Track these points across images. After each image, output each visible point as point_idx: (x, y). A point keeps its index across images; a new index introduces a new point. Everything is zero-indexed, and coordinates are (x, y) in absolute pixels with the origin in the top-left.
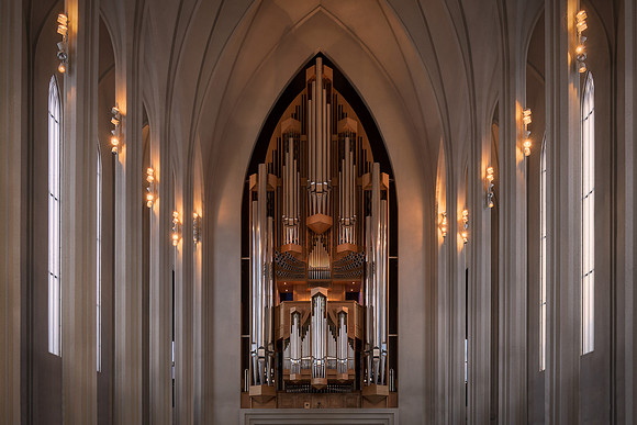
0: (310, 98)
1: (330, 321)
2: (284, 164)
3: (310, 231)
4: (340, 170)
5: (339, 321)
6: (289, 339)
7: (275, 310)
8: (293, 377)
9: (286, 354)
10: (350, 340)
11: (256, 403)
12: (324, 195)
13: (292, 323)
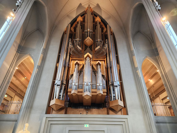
0: (86, 14)
1: (93, 68)
2: (77, 27)
3: (85, 45)
4: (96, 29)
5: (97, 68)
6: (73, 75)
8: (73, 92)
10: (103, 76)
11: (54, 112)
12: (91, 34)
13: (75, 68)
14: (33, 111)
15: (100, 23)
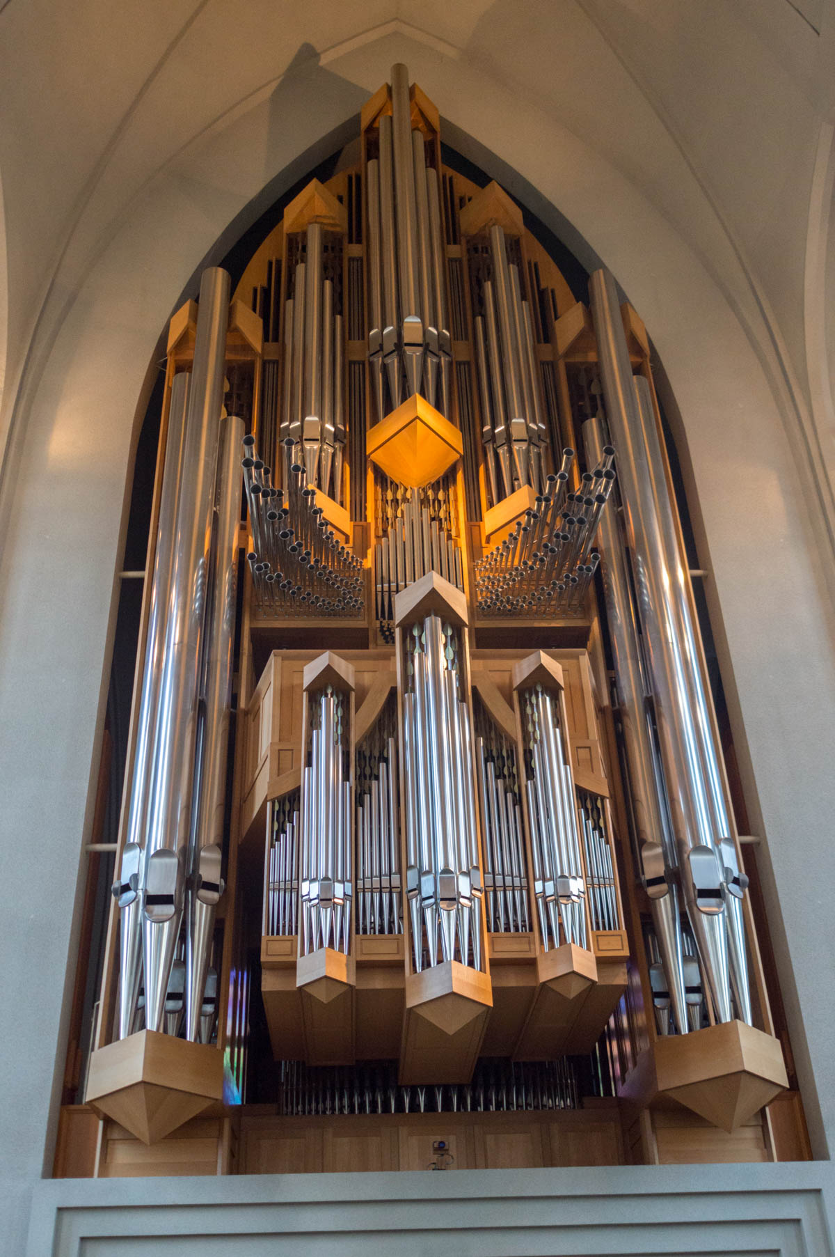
0: (372, 156)
1: (483, 721)
2: (290, 294)
3: (381, 476)
4: (481, 311)
5: (528, 718)
6: (295, 795)
8: (314, 969)
9: (276, 864)
11: (122, 1153)
12: (431, 361)
13: (313, 723)
15: (514, 247)
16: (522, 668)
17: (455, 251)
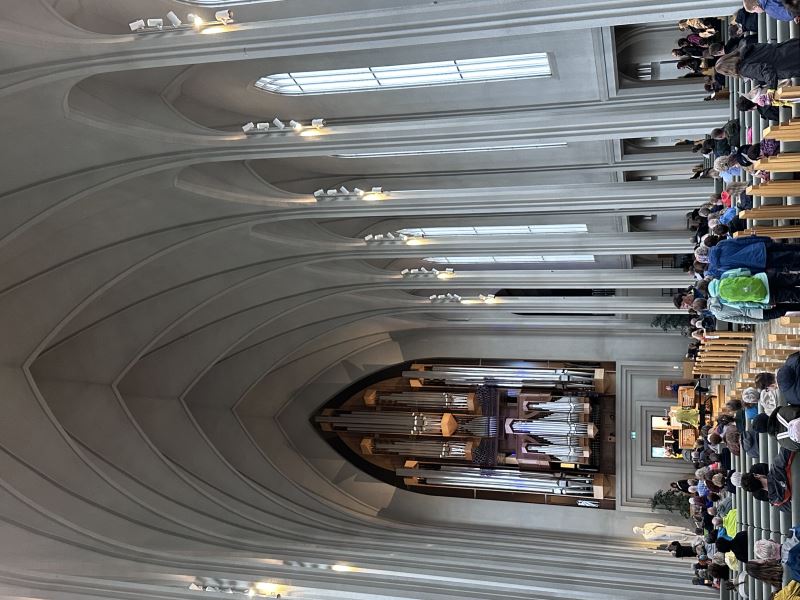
0: (345, 429)
1: (536, 418)
2: (397, 453)
4: (405, 405)
5: (536, 409)
6: (551, 456)
7: (523, 468)
10: (553, 401)
11: (611, 495)
13: (536, 451)
14: (610, 534)
16: (525, 409)
17: (378, 409)
